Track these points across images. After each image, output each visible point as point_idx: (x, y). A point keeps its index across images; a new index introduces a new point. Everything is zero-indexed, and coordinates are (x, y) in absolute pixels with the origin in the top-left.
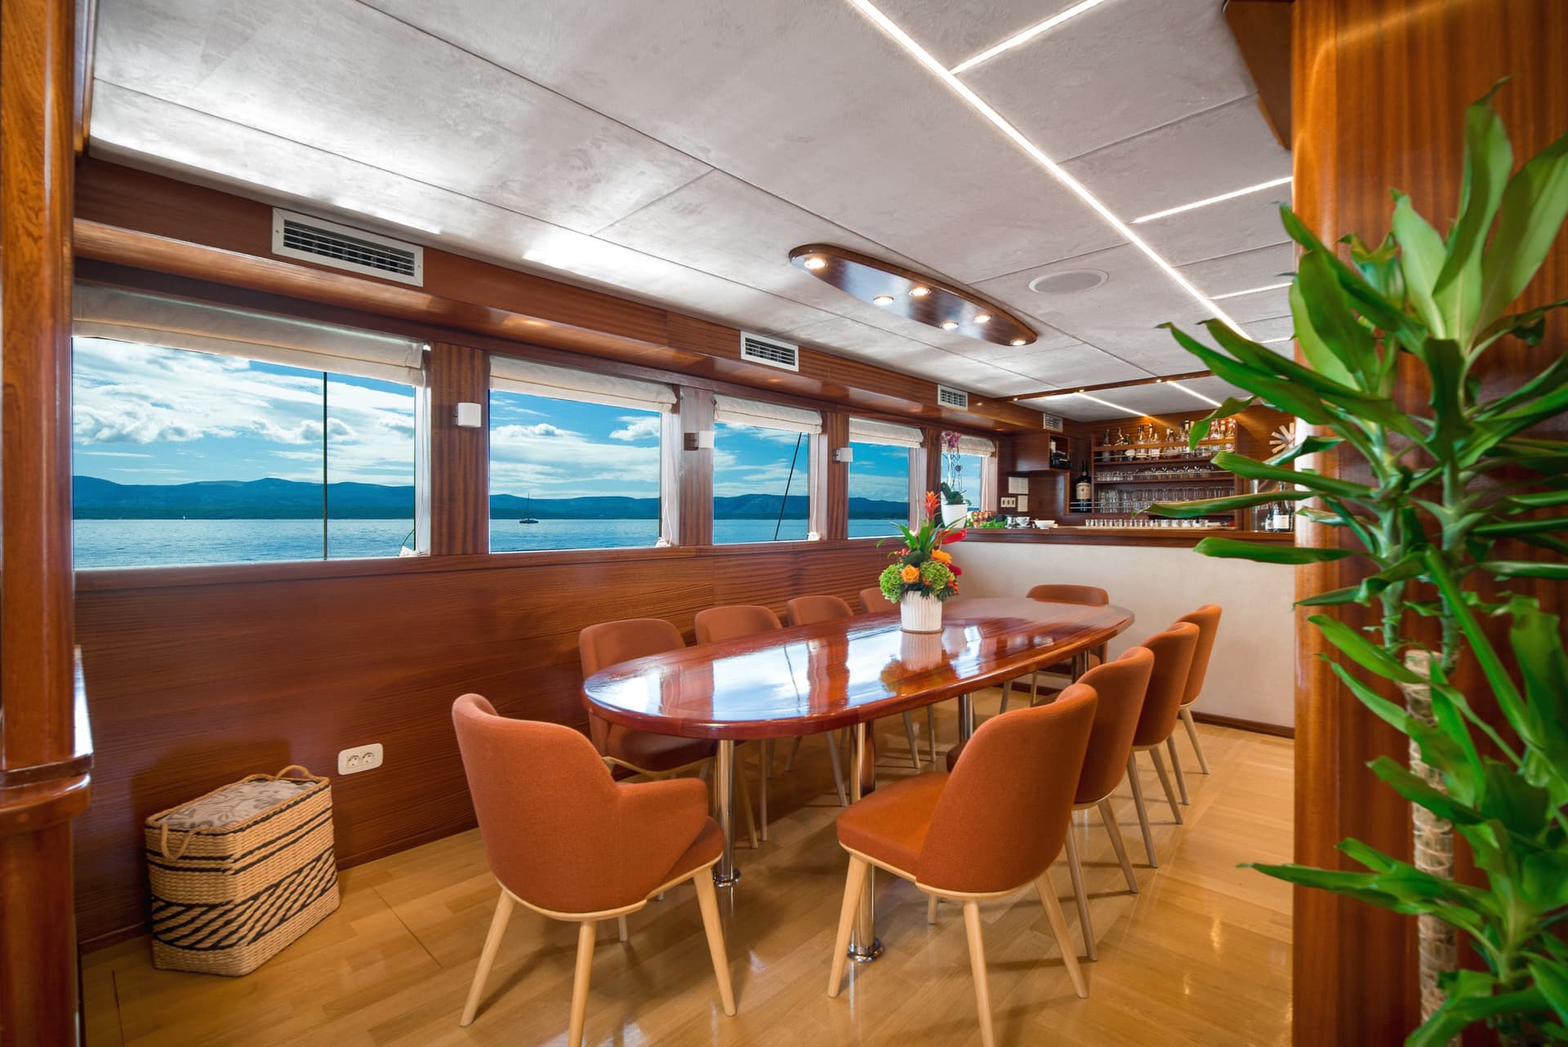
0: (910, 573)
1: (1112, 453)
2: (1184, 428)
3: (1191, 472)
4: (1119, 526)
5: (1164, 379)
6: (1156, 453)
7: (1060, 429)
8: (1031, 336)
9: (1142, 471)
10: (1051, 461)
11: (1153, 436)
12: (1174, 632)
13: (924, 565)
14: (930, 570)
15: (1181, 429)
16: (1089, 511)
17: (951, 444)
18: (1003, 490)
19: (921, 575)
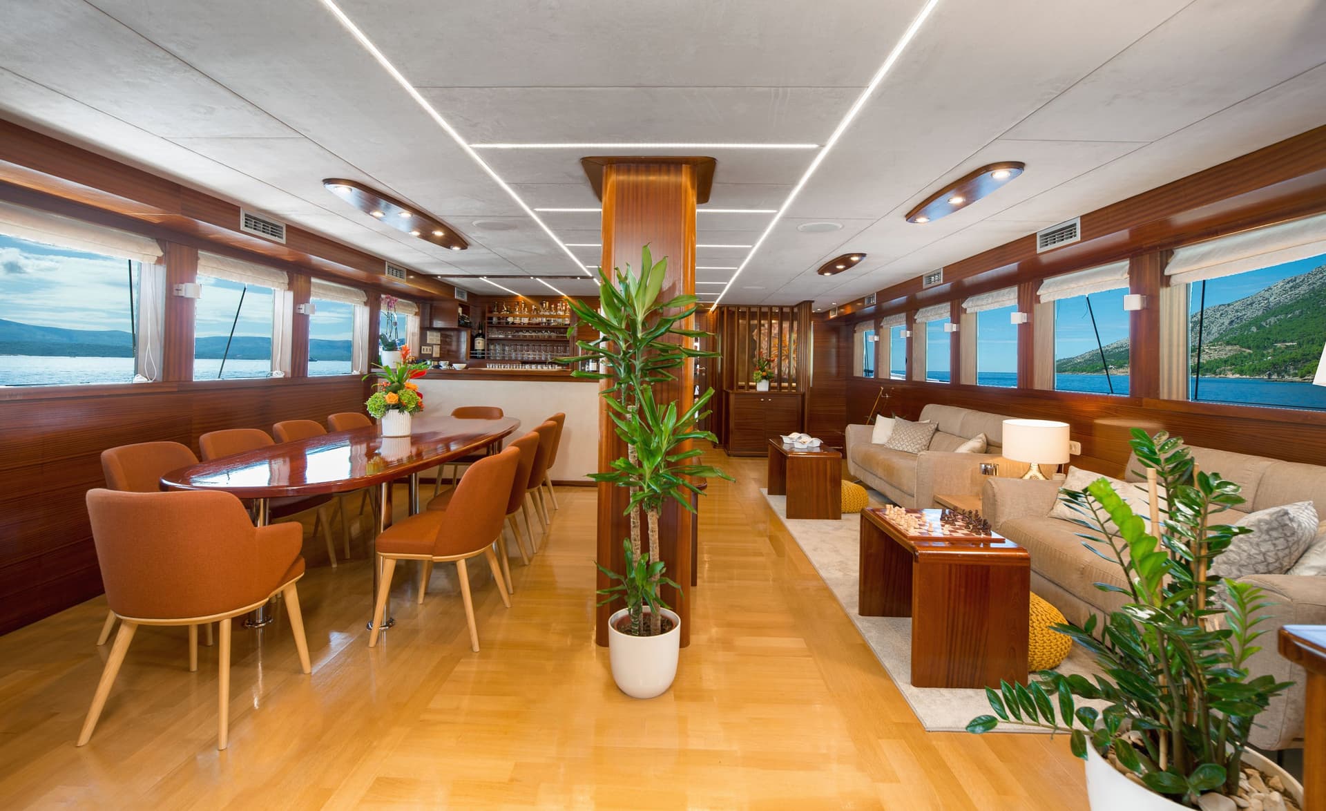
0: (391, 398)
1: (499, 318)
2: (543, 305)
3: (546, 334)
4: (508, 368)
5: (535, 277)
6: (526, 320)
7: (465, 299)
8: (464, 245)
9: (517, 332)
10: (459, 322)
11: (524, 309)
12: (545, 425)
13: (400, 392)
14: (405, 396)
15: (540, 306)
16: (483, 358)
17: (390, 304)
18: (423, 340)
19: (399, 399)
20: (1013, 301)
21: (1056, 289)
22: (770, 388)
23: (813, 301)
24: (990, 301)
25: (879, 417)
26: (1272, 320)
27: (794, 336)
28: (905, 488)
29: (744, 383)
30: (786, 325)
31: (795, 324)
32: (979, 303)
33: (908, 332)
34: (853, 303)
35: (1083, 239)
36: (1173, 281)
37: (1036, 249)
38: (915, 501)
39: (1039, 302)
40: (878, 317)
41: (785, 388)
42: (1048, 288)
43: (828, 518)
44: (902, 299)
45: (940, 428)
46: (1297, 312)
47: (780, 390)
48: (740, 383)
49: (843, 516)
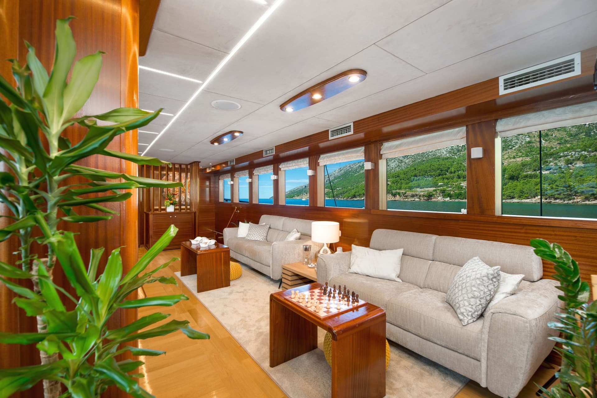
20: (305, 165)
21: (328, 159)
22: (175, 209)
23: (200, 162)
24: (294, 165)
25: (240, 223)
26: (336, 180)
27: (189, 180)
28: (264, 263)
29: (158, 207)
30: (183, 175)
31: (189, 174)
32: (288, 165)
33: (250, 179)
34: (221, 164)
35: (355, 133)
36: (383, 156)
37: (328, 138)
38: (271, 269)
39: (319, 166)
40: (232, 172)
41: (184, 209)
42: (324, 159)
43: (222, 287)
44: (246, 163)
45: (271, 227)
46: (341, 178)
47: (181, 210)
48: (155, 207)
49: (232, 283)
